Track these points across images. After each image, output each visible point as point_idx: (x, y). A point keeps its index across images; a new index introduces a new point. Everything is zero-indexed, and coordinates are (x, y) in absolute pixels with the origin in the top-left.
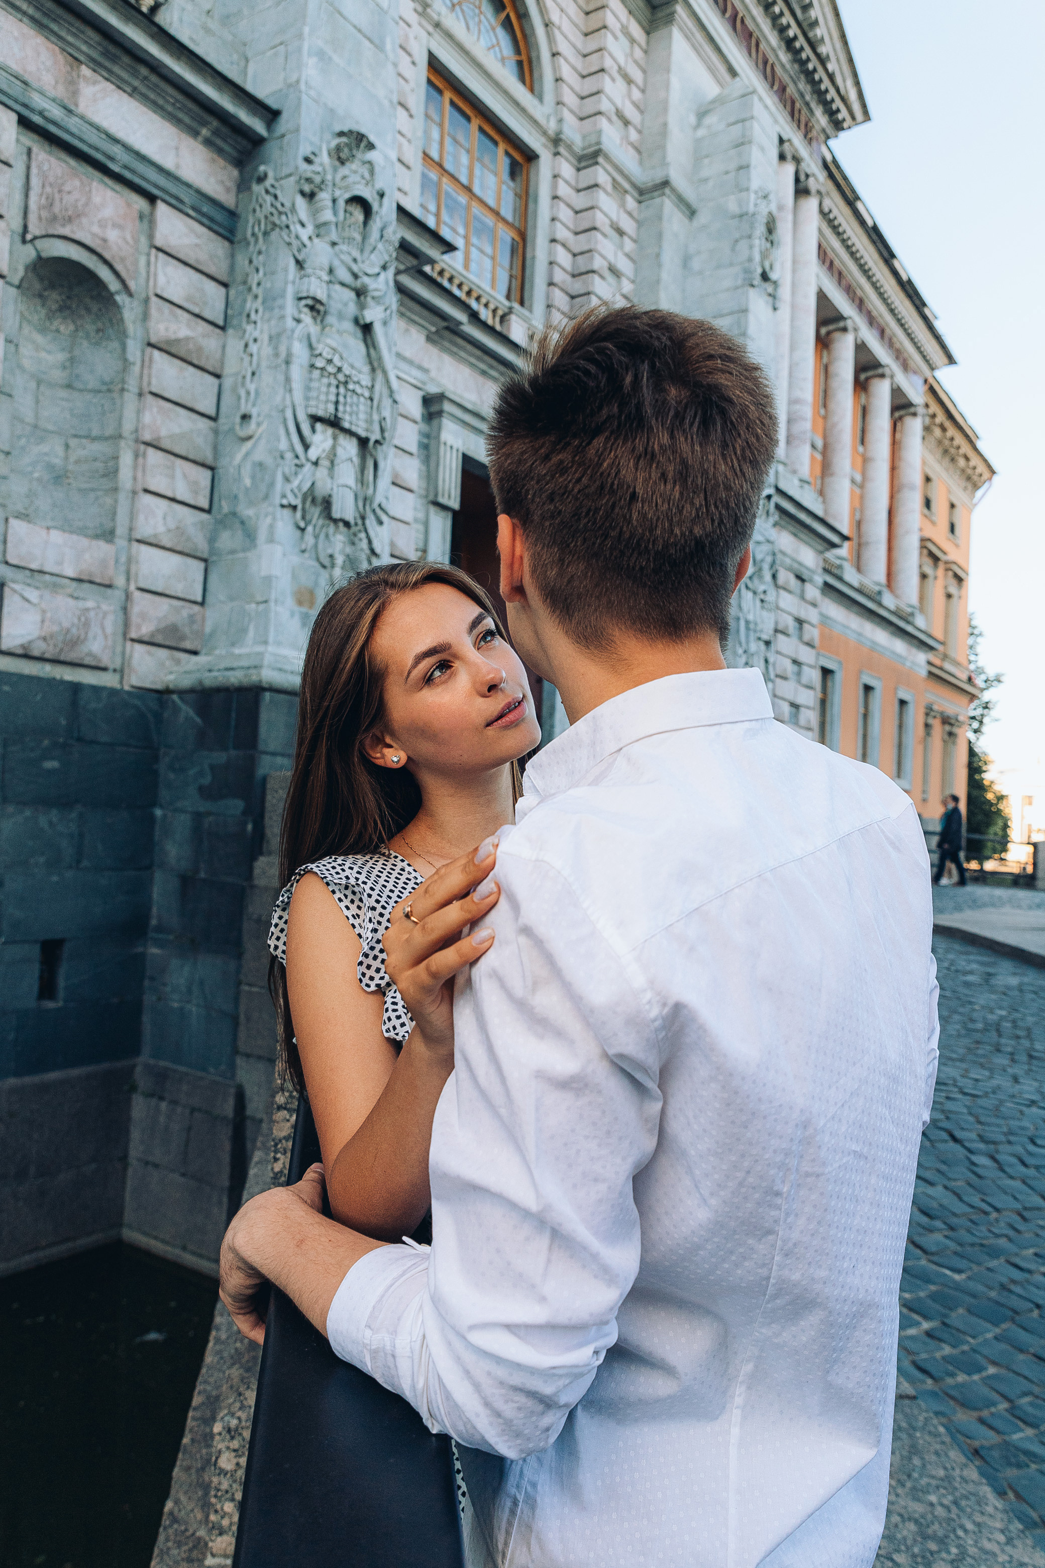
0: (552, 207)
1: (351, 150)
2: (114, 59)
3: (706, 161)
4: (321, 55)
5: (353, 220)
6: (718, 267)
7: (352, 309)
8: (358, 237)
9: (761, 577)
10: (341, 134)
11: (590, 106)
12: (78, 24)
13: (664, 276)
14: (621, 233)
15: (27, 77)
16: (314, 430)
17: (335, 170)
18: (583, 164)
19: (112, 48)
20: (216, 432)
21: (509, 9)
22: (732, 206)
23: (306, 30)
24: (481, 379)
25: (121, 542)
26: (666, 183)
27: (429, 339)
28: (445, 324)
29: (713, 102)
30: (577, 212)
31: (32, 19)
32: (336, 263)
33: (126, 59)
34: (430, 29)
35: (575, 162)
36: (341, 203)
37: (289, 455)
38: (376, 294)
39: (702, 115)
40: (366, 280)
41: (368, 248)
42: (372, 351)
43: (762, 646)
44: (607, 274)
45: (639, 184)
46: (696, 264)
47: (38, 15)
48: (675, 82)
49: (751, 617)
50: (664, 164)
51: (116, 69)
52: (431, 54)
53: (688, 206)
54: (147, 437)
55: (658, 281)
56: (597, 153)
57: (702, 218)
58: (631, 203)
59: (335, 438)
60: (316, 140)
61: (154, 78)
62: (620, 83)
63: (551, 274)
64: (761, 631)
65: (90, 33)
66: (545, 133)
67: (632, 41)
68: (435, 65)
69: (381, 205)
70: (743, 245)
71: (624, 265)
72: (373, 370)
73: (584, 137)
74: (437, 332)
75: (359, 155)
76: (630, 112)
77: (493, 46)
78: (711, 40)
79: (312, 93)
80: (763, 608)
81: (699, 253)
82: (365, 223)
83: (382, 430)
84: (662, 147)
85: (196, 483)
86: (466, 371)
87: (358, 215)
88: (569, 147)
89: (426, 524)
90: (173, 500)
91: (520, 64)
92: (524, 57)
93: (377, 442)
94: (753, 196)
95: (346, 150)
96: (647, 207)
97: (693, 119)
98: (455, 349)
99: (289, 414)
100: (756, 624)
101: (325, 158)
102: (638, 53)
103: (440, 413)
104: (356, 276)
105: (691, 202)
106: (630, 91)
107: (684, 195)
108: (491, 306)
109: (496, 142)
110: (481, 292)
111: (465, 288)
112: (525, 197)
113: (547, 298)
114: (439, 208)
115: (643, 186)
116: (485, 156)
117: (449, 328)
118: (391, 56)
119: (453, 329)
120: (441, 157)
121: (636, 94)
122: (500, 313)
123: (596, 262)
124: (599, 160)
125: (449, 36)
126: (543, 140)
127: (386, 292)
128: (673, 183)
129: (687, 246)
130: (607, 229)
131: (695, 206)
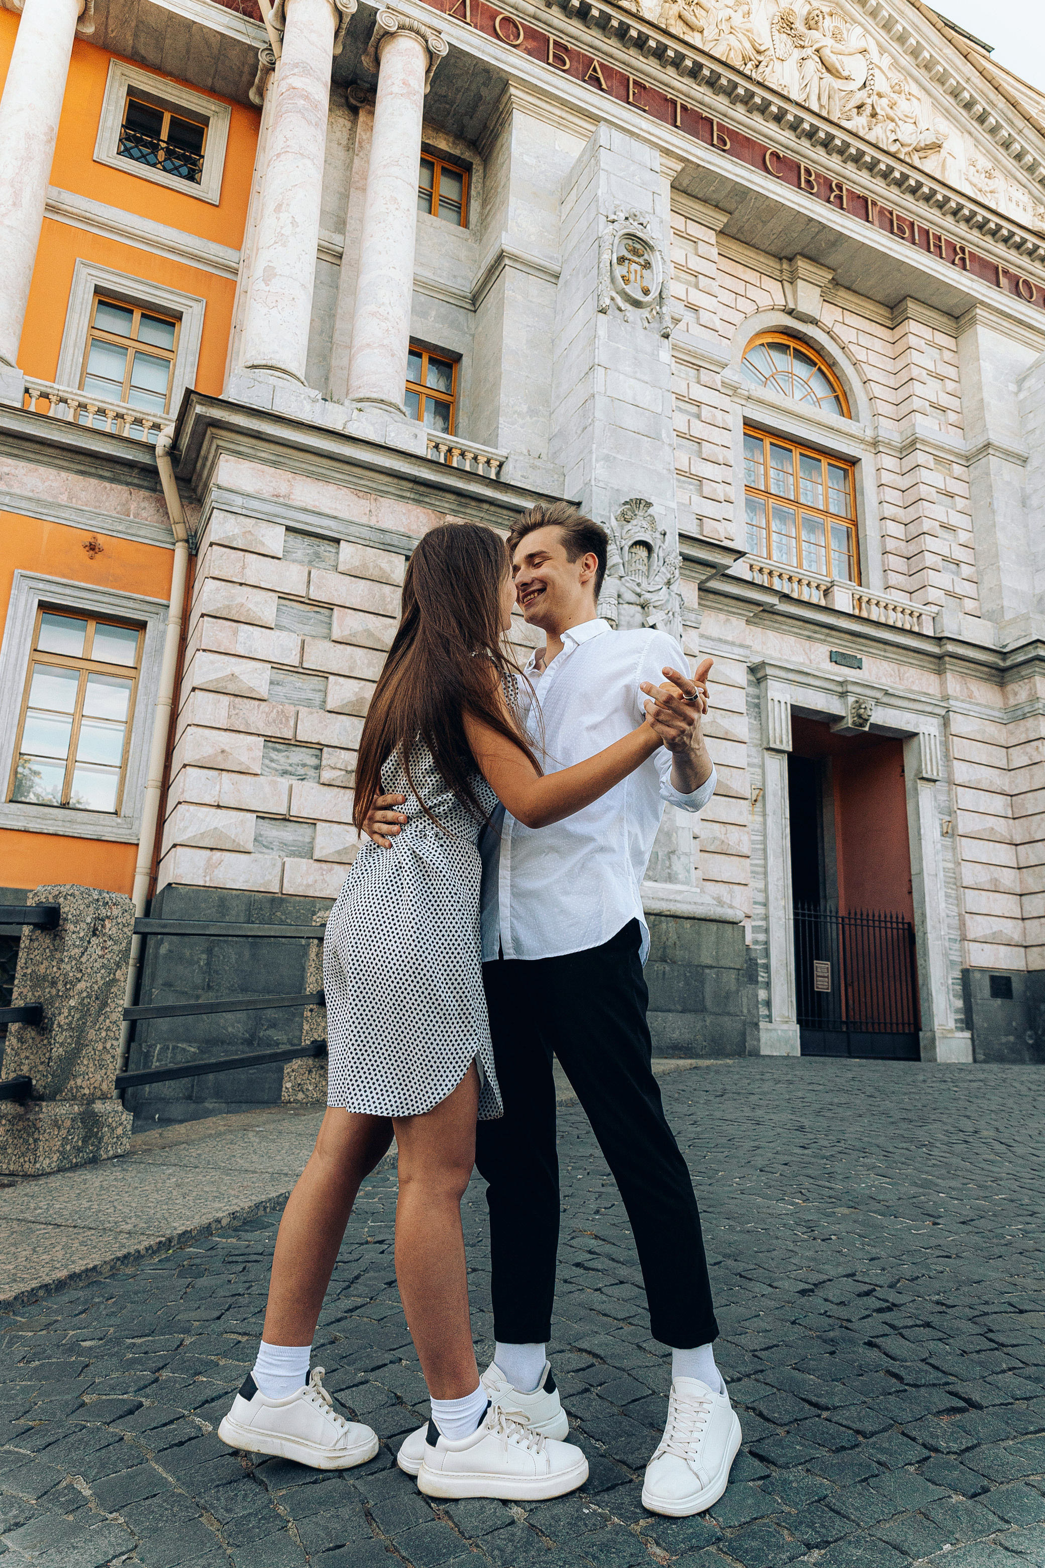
0: (878, 493)
1: (633, 512)
2: (465, 506)
3: (1031, 415)
4: (607, 458)
5: (637, 557)
7: (639, 618)
8: (645, 569)
10: (626, 503)
11: (904, 409)
12: (441, 493)
13: (999, 519)
14: (951, 495)
15: (410, 534)
17: (622, 527)
18: (905, 453)
19: (463, 500)
21: (819, 364)
24: (807, 644)
26: (988, 445)
27: (748, 622)
28: (761, 609)
29: (1030, 368)
30: (904, 491)
31: (414, 499)
32: (623, 590)
33: (473, 503)
34: (743, 402)
35: (898, 454)
36: (626, 548)
38: (657, 604)
39: (1020, 382)
40: (648, 595)
41: (652, 572)
44: (940, 532)
45: (963, 453)
46: (1035, 501)
47: (417, 497)
48: (987, 366)
50: (985, 429)
51: (468, 511)
52: (744, 417)
53: (1018, 456)
55: (994, 525)
56: (913, 443)
57: (1034, 463)
58: (957, 470)
60: (606, 513)
61: (493, 508)
62: (933, 384)
63: (884, 545)
65: (448, 496)
66: (862, 441)
67: (940, 348)
68: (748, 423)
69: (664, 542)
71: (955, 519)
73: (901, 433)
74: (755, 615)
75: (641, 513)
76: (945, 400)
77: (809, 394)
78: (1020, 322)
79: (601, 484)
81: (1036, 491)
82: (649, 557)
84: (983, 418)
86: (792, 639)
87: (642, 552)
88: (888, 445)
89: (763, 767)
91: (837, 397)
92: (839, 393)
95: (629, 513)
96: (975, 468)
97: (1013, 387)
98: (777, 625)
101: (614, 523)
102: (948, 355)
103: (765, 677)
104: (639, 595)
105: (1021, 453)
106: (944, 385)
107: (1010, 449)
108: (814, 585)
109: (820, 461)
110: (801, 577)
111: (786, 577)
112: (854, 494)
113: (883, 565)
114: (768, 522)
115: (968, 454)
116: (810, 473)
117: (763, 611)
118: (667, 440)
119: (769, 610)
120: (766, 485)
121: (950, 386)
122: (823, 588)
123: (927, 525)
124: (918, 446)
125: (760, 402)
126: (862, 446)
127: (668, 601)
128: (996, 443)
129: (1022, 489)
130: (934, 496)
131: (1026, 455)
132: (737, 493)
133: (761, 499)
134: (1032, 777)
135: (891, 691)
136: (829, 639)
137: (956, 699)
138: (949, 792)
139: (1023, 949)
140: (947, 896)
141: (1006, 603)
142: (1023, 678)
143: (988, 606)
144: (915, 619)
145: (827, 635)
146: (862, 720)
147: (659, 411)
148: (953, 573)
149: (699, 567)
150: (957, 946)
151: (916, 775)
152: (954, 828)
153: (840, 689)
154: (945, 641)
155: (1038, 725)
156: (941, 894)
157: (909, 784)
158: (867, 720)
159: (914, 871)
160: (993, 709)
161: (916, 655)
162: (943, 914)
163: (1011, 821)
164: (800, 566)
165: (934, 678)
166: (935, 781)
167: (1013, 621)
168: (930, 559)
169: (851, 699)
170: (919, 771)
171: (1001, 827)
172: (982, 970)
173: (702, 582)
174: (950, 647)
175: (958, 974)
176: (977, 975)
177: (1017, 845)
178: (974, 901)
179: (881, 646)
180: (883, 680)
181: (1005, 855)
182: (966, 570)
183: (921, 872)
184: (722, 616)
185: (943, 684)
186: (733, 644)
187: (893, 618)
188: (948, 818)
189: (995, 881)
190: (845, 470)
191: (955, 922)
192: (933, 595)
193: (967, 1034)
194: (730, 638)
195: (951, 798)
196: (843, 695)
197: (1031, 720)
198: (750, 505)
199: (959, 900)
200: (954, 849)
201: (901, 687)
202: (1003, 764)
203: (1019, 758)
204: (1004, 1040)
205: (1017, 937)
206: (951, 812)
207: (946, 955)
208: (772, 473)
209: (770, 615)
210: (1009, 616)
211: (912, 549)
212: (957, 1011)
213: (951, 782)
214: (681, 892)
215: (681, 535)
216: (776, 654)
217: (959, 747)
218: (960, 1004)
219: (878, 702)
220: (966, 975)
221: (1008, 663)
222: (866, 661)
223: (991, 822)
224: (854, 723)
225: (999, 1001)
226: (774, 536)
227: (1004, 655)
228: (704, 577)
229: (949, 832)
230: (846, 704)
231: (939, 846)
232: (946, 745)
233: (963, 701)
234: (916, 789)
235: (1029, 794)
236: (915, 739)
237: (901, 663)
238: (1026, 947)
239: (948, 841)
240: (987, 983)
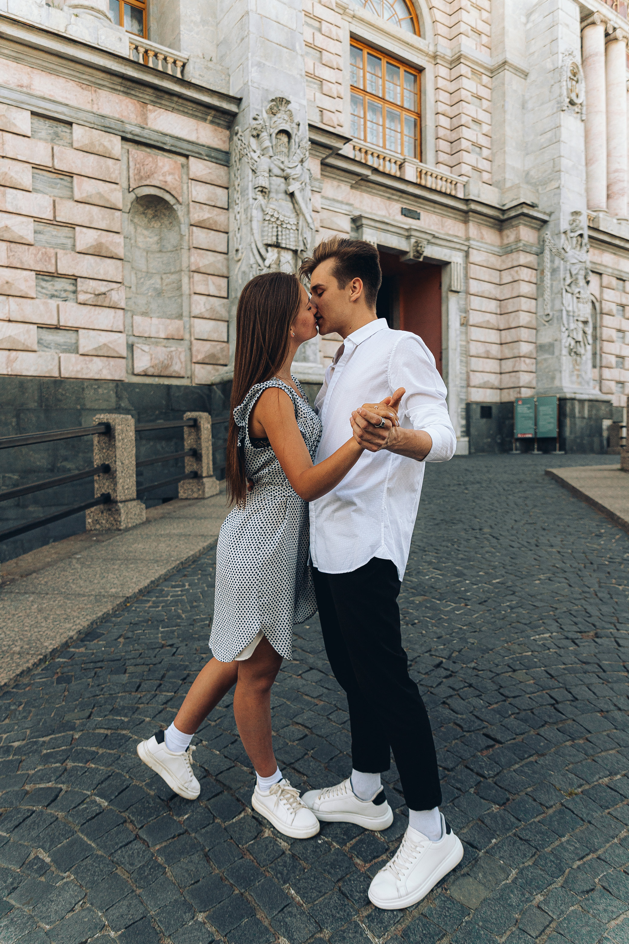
0: (435, 94)
1: (278, 107)
2: (161, 98)
3: (533, 42)
4: (259, 65)
5: (281, 142)
6: (542, 104)
7: (283, 187)
8: (286, 150)
9: (577, 284)
10: (273, 100)
11: (455, 31)
12: (142, 88)
13: (508, 117)
14: (480, 98)
15: (123, 119)
16: (267, 251)
17: (270, 119)
19: (159, 94)
20: (228, 260)
22: (549, 66)
23: (250, 54)
24: (388, 202)
25: (186, 319)
26: (505, 63)
27: (352, 187)
28: (360, 178)
30: (451, 94)
31: (123, 92)
32: (272, 166)
33: (166, 96)
34: (350, 20)
35: (449, 66)
36: (274, 135)
37: (255, 266)
38: (295, 177)
39: (529, 15)
40: (289, 171)
41: (291, 154)
42: (296, 205)
43: (581, 325)
44: (472, 125)
45: (489, 67)
46: (530, 105)
47: (125, 90)
49: (570, 309)
50: (504, 50)
51: (163, 102)
52: (351, 32)
53: (522, 72)
54: (193, 268)
55: (504, 121)
56: (459, 58)
57: (532, 77)
58: (485, 79)
59: (279, 253)
60: (259, 107)
61: (180, 101)
62: (474, 12)
63: (437, 132)
64: (579, 316)
65: (148, 90)
66: (427, 54)
68: (354, 37)
69: (298, 130)
70: (556, 87)
71: (483, 116)
72: (298, 215)
73: (452, 50)
74: (356, 183)
75: (283, 108)
76: (482, 27)
77: (393, 15)
79: (255, 85)
80: (579, 302)
81: (531, 97)
82: (289, 142)
83: (304, 244)
84: (503, 42)
85: (220, 286)
86: (378, 199)
87: (284, 139)
88: (443, 58)
90: (209, 295)
91: (412, 19)
92: (413, 16)
93: (302, 251)
94: (561, 56)
95: (275, 108)
96: (496, 79)
97: (524, 19)
98: (369, 190)
99: (254, 246)
100: (574, 312)
101: (265, 115)
103: (361, 226)
104: (283, 170)
105: (524, 69)
106: (481, 15)
107: (518, 66)
108: (393, 161)
109: (399, 68)
110: (385, 155)
111: (375, 155)
112: (420, 94)
113: (436, 146)
114: (365, 113)
115: (492, 68)
116: (393, 77)
117: (362, 179)
118: (299, 52)
119: (365, 179)
120: (364, 86)
121: (485, 15)
122: (399, 163)
123: (464, 119)
124: (462, 60)
125: (362, 20)
126: (427, 58)
127: (302, 174)
128: (510, 61)
129: (523, 96)
130: (470, 99)
131: (527, 71)
132: (345, 91)
133: (360, 96)
134: (513, 289)
135: (437, 235)
136: (401, 199)
137: (474, 240)
138: (466, 298)
139: (498, 391)
140: (461, 361)
141: (507, 176)
142: (513, 226)
143: (497, 178)
144: (453, 186)
145: (400, 197)
146: (419, 253)
147: (294, 27)
148: (477, 153)
149: (321, 148)
150: (464, 390)
151: (448, 289)
152: (468, 321)
153: (406, 234)
154: (470, 202)
155: (519, 257)
156: (458, 361)
157: (444, 294)
158: (421, 254)
159: (444, 347)
160: (494, 246)
161: (452, 211)
162: (458, 372)
163: (499, 316)
164: (384, 147)
165: (461, 226)
166: (458, 292)
167: (511, 188)
168: (465, 144)
169: (413, 240)
170: (450, 286)
171: (493, 319)
172: (477, 403)
173: (323, 159)
174: (473, 206)
175: (463, 406)
176: (474, 406)
177: (501, 330)
178: (476, 363)
179: (432, 204)
180: (432, 228)
181: (493, 336)
182: (486, 152)
183: (447, 348)
184: (335, 183)
185: (467, 230)
186: (342, 202)
187: (440, 185)
188: (464, 315)
189: (488, 352)
190: (415, 76)
191: (464, 376)
192: (465, 169)
193: (466, 439)
194: (340, 199)
195: (467, 302)
196: (408, 237)
197: (515, 254)
198: (354, 100)
199: (467, 364)
200: (466, 333)
201: (442, 232)
202: (497, 281)
203: (507, 277)
204: (485, 441)
205: (496, 384)
206: (466, 311)
207: (458, 395)
208: (368, 76)
209: (365, 183)
210: (508, 185)
211: (454, 136)
212: (462, 426)
213: (468, 293)
214: (311, 368)
215: (310, 125)
216: (369, 210)
217: (474, 271)
218: (464, 422)
219: (429, 242)
220: (468, 406)
221: (506, 217)
222: (423, 215)
223: (488, 317)
224: (414, 256)
225: (484, 420)
226: (369, 124)
227: (503, 211)
228: (324, 156)
229: (465, 324)
230: (410, 243)
231: (458, 332)
232: (466, 269)
233: (478, 241)
234: (447, 297)
235: (510, 300)
236: (449, 266)
237: (443, 215)
238: (501, 389)
239: (463, 329)
240: (479, 410)
